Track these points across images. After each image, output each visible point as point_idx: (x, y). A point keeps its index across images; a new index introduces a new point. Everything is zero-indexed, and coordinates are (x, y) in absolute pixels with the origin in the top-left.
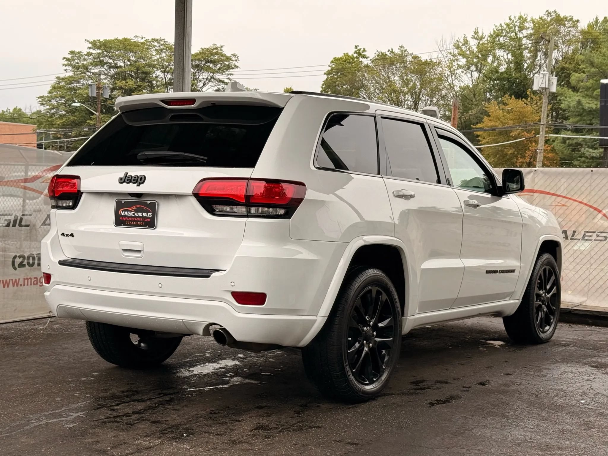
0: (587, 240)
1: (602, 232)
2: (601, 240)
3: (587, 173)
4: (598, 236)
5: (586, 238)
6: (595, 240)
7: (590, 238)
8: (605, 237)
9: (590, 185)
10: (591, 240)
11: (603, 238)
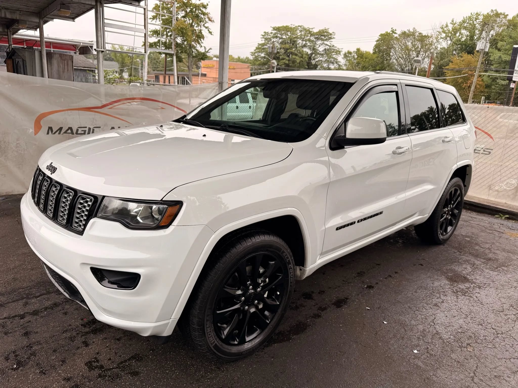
0: (476, 153)
1: (487, 149)
2: (486, 154)
3: (484, 109)
4: (484, 151)
5: (476, 151)
6: (482, 153)
7: (479, 152)
8: (489, 152)
9: (485, 117)
10: (479, 153)
11: (488, 153)
